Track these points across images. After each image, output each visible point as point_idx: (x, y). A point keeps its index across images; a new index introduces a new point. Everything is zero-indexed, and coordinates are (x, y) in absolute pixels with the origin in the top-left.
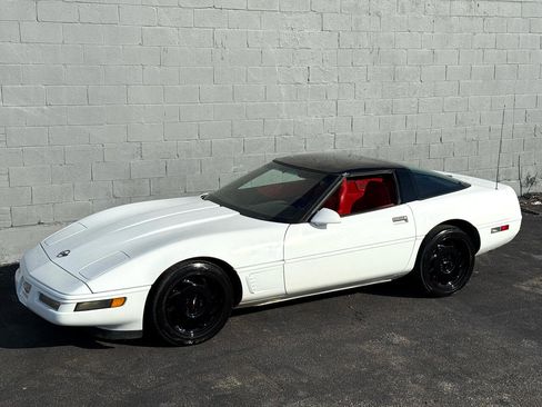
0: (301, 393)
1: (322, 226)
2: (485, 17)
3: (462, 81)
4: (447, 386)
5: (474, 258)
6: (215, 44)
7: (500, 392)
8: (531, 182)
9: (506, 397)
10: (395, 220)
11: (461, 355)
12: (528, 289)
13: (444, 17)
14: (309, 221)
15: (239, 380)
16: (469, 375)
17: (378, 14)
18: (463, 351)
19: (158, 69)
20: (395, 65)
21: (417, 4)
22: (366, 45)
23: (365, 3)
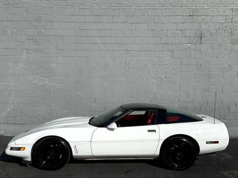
1: (112, 130)
6: (126, 63)
10: (149, 131)
17: (200, 50)
19: (103, 72)
20: (209, 71)
21: (221, 46)
22: (194, 63)
23: (194, 46)
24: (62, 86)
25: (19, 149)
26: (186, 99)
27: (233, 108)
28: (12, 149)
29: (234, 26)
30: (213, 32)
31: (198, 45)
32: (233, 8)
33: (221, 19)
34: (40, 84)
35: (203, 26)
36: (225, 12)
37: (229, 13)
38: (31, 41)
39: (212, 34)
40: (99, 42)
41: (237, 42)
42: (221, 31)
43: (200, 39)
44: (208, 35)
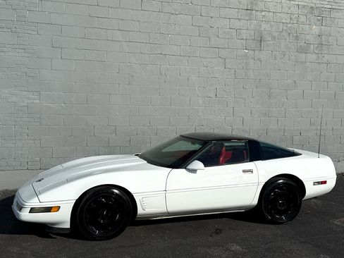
1: (194, 171)
3: (314, 100)
5: (301, 201)
6: (161, 73)
10: (244, 171)
12: (339, 223)
13: (302, 63)
14: (185, 168)
17: (259, 60)
19: (127, 86)
20: (270, 89)
21: (284, 55)
22: (252, 77)
23: (252, 52)
24: (62, 106)
25: (48, 210)
26: (241, 127)
27: (296, 138)
28: (32, 210)
29: (300, 29)
30: (276, 34)
31: (257, 52)
32: (300, 3)
33: (285, 18)
34: (21, 104)
35: (264, 26)
36: (289, 8)
37: (295, 10)
38: (5, 30)
39: (274, 38)
40: (121, 39)
41: (303, 50)
42: (285, 34)
43: (259, 44)
44: (270, 39)
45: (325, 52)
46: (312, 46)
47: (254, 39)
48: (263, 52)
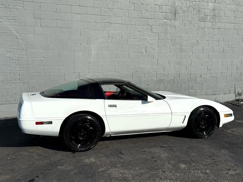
0: (118, 165)
2: (219, 29)
3: (210, 53)
4: (183, 166)
6: (109, 36)
7: (206, 169)
8: (240, 94)
9: (208, 171)
11: (193, 154)
12: (230, 132)
13: (202, 28)
15: (94, 159)
16: (194, 162)
17: (174, 26)
18: (194, 153)
19: (86, 45)
20: (182, 46)
21: (191, 23)
24: (42, 60)
26: (163, 72)
27: (199, 79)
29: (201, 5)
30: (185, 9)
31: (173, 21)
34: (14, 58)
35: (177, 3)
38: (1, 6)
41: (203, 20)
42: (191, 9)
43: (174, 15)
44: (181, 12)
45: (217, 21)
46: (209, 16)
47: (171, 12)
48: (177, 21)
